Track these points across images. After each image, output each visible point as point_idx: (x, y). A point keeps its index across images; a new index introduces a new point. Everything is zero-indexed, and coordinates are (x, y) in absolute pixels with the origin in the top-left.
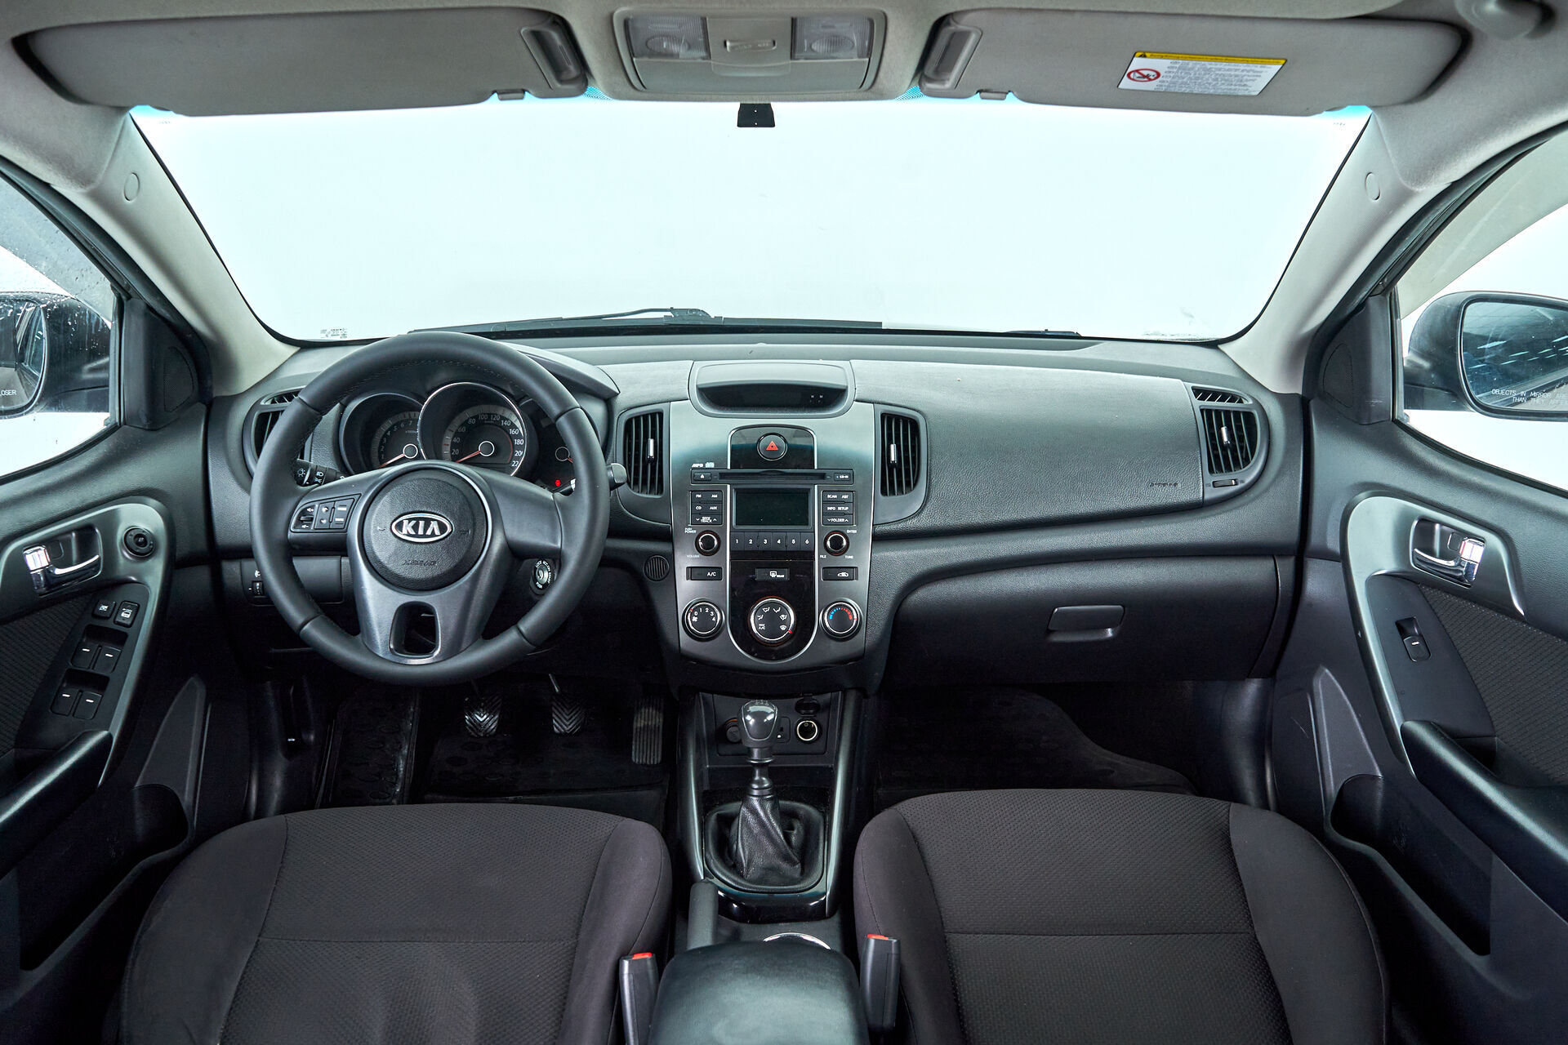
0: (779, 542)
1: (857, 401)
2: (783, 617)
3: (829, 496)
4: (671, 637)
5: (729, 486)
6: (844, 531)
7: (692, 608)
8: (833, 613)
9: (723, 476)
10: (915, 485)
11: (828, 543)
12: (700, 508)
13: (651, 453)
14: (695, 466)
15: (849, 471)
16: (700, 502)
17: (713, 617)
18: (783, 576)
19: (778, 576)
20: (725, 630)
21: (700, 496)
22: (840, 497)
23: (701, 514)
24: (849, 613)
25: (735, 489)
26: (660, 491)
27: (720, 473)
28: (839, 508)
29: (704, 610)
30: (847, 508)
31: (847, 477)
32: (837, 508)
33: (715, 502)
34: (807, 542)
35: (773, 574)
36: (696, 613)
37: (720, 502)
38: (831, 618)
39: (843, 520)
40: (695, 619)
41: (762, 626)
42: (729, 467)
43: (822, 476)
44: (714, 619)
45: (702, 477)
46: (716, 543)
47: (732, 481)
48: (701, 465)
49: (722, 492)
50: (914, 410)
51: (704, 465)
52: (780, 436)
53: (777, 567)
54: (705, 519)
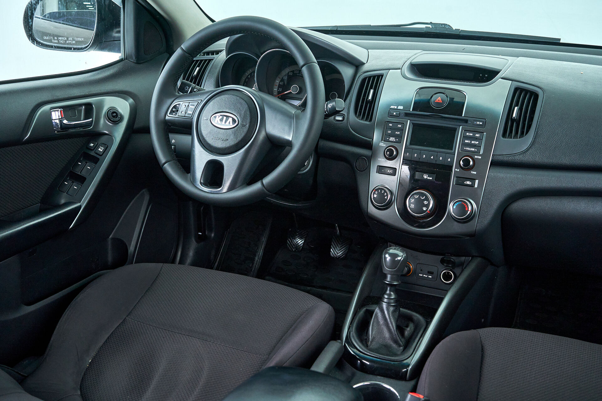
0: (432, 157)
1: (502, 78)
2: (426, 202)
3: (467, 134)
4: (363, 203)
5: (409, 121)
6: (473, 156)
7: (376, 190)
8: (456, 205)
9: (407, 115)
10: (527, 133)
11: (461, 162)
12: (390, 132)
13: (370, 98)
14: (392, 107)
15: (483, 120)
16: (391, 128)
17: (385, 196)
18: (431, 178)
19: (428, 178)
20: (393, 205)
21: (391, 125)
22: (474, 135)
23: (390, 136)
24: (466, 206)
25: (412, 123)
26: (371, 120)
27: (405, 113)
28: (473, 142)
29: (381, 191)
30: (477, 143)
31: (481, 123)
32: (471, 142)
33: (399, 130)
34: (449, 160)
35: (425, 177)
36: (376, 192)
37: (402, 130)
38: (455, 207)
39: (474, 150)
40: (375, 196)
41: (412, 206)
42: (411, 110)
43: (466, 121)
44: (386, 197)
45: (395, 114)
46: (395, 153)
47: (411, 118)
48: (396, 107)
49: (404, 125)
50: (538, 87)
51: (397, 107)
52: (444, 94)
53: (429, 173)
54: (392, 139)
